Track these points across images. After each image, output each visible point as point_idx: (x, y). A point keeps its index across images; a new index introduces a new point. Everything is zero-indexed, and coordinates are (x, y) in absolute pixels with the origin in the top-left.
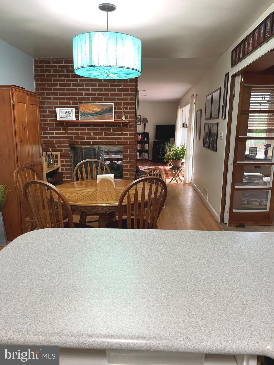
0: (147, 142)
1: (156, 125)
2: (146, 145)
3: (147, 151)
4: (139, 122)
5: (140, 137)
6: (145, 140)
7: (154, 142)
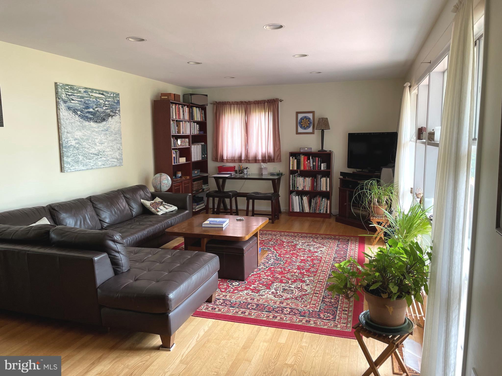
0: (327, 174)
1: (349, 134)
2: (323, 180)
3: (327, 195)
4: (309, 127)
5: (310, 162)
6: (322, 168)
7: (342, 174)
